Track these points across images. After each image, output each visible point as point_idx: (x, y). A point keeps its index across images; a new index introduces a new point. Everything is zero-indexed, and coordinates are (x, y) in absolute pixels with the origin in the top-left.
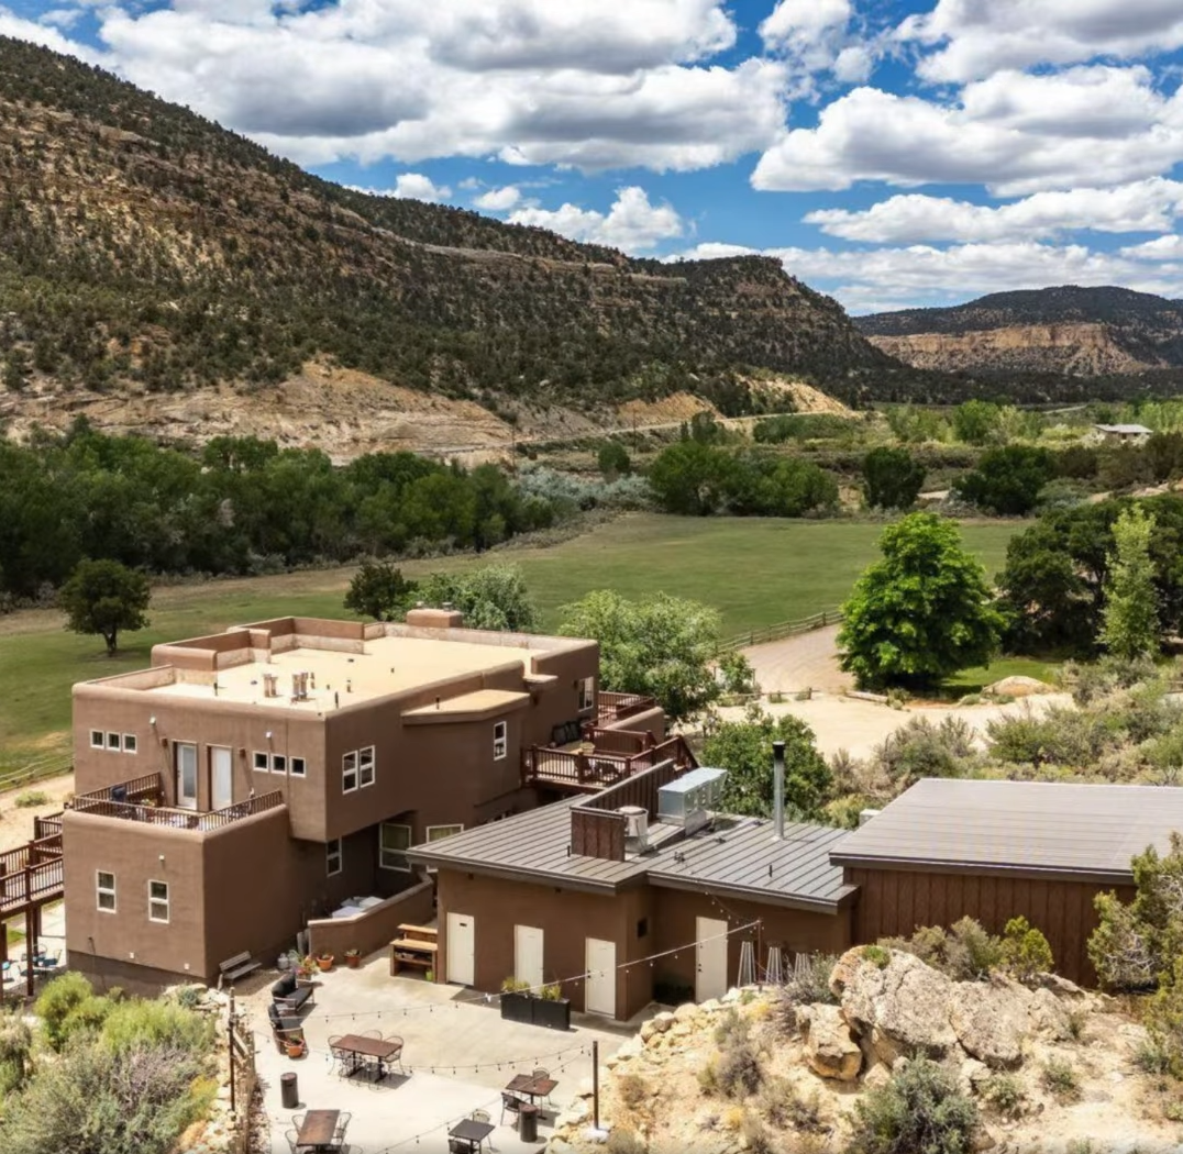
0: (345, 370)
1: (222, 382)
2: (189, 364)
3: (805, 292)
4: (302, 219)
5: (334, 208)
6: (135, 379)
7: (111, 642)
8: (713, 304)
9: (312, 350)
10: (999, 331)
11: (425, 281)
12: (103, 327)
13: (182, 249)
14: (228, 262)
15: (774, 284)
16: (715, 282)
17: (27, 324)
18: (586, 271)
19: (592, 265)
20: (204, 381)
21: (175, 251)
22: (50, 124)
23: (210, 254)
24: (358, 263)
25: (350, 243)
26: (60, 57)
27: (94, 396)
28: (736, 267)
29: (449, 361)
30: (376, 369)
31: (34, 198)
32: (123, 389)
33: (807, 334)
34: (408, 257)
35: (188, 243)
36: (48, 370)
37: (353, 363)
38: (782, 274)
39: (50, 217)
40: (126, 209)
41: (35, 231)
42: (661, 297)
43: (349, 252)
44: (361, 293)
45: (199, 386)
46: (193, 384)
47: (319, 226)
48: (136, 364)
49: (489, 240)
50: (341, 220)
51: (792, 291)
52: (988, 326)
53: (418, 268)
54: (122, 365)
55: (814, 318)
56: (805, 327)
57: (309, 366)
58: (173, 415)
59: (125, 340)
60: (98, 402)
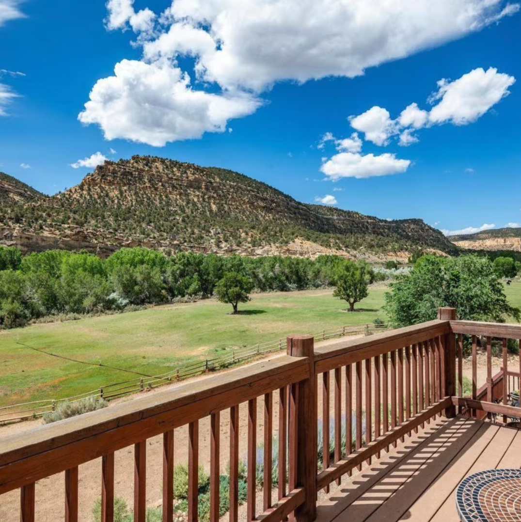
0: (306, 241)
1: (272, 244)
2: (263, 239)
3: (431, 228)
4: (292, 209)
5: (300, 206)
6: (249, 243)
7: (235, 307)
8: (404, 231)
9: (297, 236)
10: (487, 240)
11: (324, 225)
12: (241, 230)
13: (262, 216)
14: (273, 219)
15: (421, 226)
16: (404, 225)
17: (221, 229)
18: (368, 222)
19: (369, 221)
20: (267, 243)
21: (260, 216)
22: (231, 186)
23: (269, 217)
24: (307, 220)
25: (304, 215)
26: (234, 173)
27: (239, 248)
28: (410, 221)
29: (335, 240)
30: (315, 241)
31: (226, 204)
32: (246, 246)
33: (432, 239)
34: (319, 219)
35: (263, 214)
36: (226, 241)
37: (309, 240)
38: (423, 223)
39: (230, 208)
40: (248, 206)
41: (225, 212)
42: (389, 229)
43: (304, 217)
45: (266, 245)
46: (264, 245)
47: (297, 211)
48: (249, 239)
49: (341, 214)
50: (302, 209)
51: (427, 228)
52: (483, 239)
53: (322, 221)
54: (245, 240)
55: (434, 235)
56: (431, 237)
57: (296, 240)
58: (258, 253)
59: (247, 234)
60: (238, 250)
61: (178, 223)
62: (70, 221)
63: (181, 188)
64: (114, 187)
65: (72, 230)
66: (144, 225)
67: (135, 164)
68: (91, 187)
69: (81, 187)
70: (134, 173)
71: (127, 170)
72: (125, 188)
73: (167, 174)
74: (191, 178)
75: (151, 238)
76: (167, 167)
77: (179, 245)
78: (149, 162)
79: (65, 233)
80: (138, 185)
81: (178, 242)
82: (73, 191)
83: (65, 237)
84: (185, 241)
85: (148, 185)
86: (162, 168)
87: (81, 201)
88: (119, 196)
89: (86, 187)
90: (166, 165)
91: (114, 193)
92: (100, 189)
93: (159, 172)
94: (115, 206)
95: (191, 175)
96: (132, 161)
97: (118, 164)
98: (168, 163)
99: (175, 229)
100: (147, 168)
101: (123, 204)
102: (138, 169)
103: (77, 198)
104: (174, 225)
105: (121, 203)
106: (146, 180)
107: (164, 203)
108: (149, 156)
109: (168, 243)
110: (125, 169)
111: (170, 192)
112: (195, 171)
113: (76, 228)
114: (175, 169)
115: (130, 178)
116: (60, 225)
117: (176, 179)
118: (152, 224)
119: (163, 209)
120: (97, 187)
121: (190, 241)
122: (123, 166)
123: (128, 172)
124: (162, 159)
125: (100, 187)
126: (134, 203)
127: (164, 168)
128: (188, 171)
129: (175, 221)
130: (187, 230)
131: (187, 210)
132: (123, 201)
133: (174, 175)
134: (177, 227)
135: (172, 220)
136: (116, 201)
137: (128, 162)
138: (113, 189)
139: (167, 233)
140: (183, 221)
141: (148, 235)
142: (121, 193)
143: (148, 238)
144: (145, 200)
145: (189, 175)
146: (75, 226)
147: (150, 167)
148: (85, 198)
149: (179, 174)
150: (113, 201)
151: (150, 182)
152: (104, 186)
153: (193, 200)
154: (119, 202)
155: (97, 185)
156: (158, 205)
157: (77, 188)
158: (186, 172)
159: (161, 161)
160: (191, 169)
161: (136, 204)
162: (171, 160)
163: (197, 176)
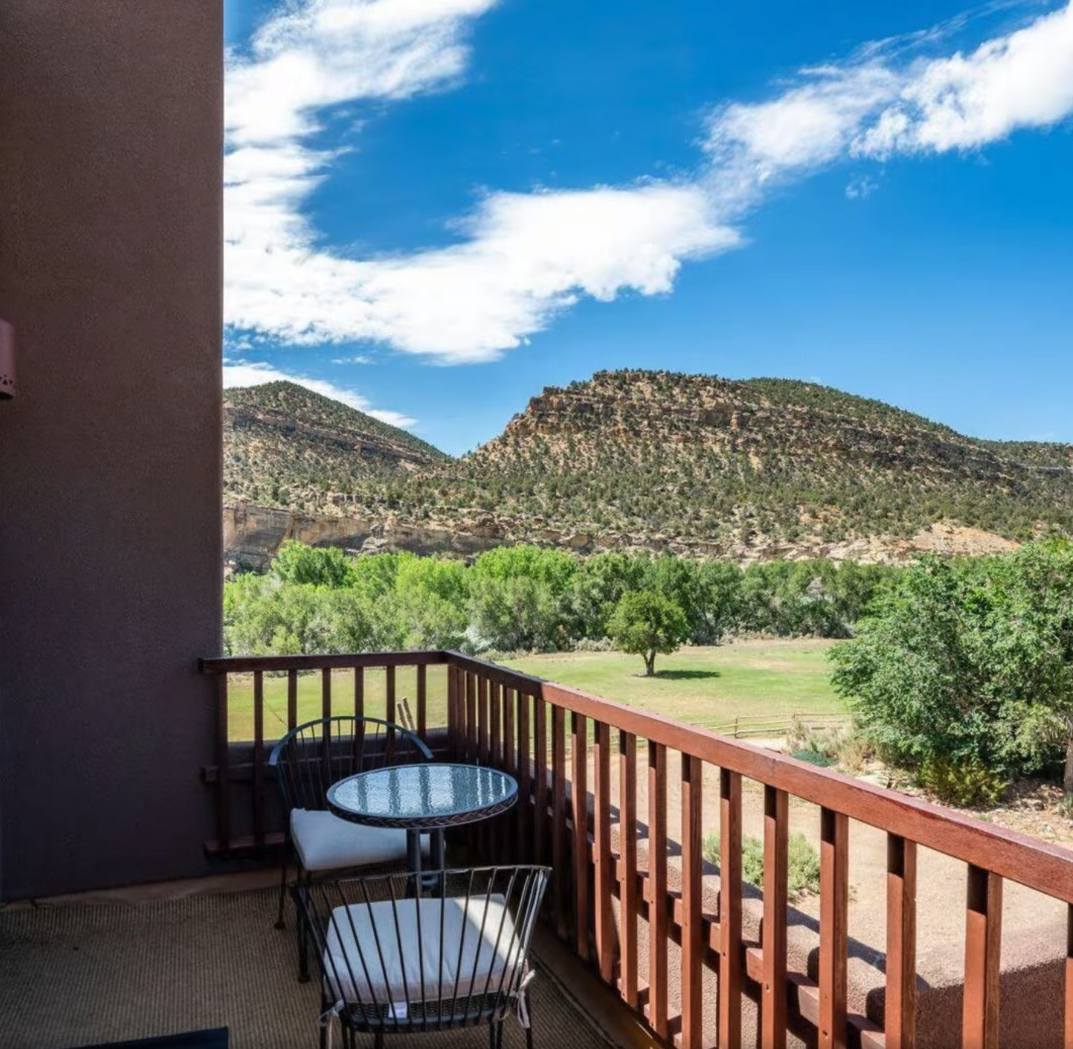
0: (963, 528)
1: (872, 537)
2: (852, 527)
5: (972, 447)
6: (816, 535)
7: (650, 663)
9: (941, 517)
12: (802, 509)
13: (866, 474)
14: (896, 480)
17: (758, 508)
20: (860, 535)
21: (862, 476)
22: (796, 415)
23: (884, 476)
26: (807, 385)
27: (791, 545)
29: (1050, 524)
30: (989, 527)
31: (783, 453)
32: (808, 541)
35: (871, 471)
36: (766, 531)
37: (970, 524)
39: (791, 462)
40: (834, 455)
41: (781, 470)
44: (987, 496)
45: (856, 538)
46: (853, 537)
48: (818, 527)
50: (976, 453)
54: (809, 528)
57: (936, 527)
58: (837, 557)
59: (814, 516)
60: (791, 549)
61: (669, 498)
62: (473, 503)
63: (688, 428)
64: (558, 435)
65: (473, 518)
66: (601, 504)
67: (599, 389)
68: (520, 440)
69: (504, 441)
70: (595, 406)
71: (584, 401)
72: (579, 436)
73: (660, 403)
74: (710, 404)
75: (611, 528)
76: (660, 389)
77: (665, 542)
78: (625, 383)
79: (463, 523)
80: (603, 428)
81: (663, 536)
82: (490, 448)
83: (462, 530)
84: (679, 534)
85: (621, 426)
86: (650, 390)
87: (502, 466)
88: (568, 451)
89: (511, 440)
90: (659, 384)
91: (559, 447)
92: (535, 441)
93: (644, 399)
94: (560, 472)
95: (708, 399)
96: (593, 384)
97: (568, 392)
98: (663, 381)
99: (660, 510)
100: (620, 394)
101: (574, 467)
102: (603, 397)
103: (496, 460)
104: (660, 503)
105: (571, 465)
106: (618, 418)
107: (652, 460)
108: (626, 370)
109: (643, 537)
110: (579, 400)
111: (664, 436)
112: (718, 392)
113: (480, 514)
114: (676, 391)
115: (588, 415)
116: (456, 510)
117: (676, 411)
118: (617, 502)
119: (649, 472)
120: (529, 439)
121: (689, 534)
122: (577, 394)
123: (586, 405)
124: (650, 373)
125: (536, 438)
126: (593, 464)
127: (653, 390)
128: (702, 392)
129: (664, 493)
130: (686, 512)
131: (697, 472)
132: (574, 461)
133: (675, 402)
134: (664, 506)
135: (658, 493)
136: (562, 462)
137: (586, 386)
138: (558, 439)
139: (644, 518)
140: (681, 493)
141: (607, 523)
142: (572, 446)
143: (606, 530)
144: (616, 455)
145: (704, 399)
146: (480, 510)
147: (627, 392)
148: (509, 459)
149: (684, 400)
150: (556, 463)
151: (625, 420)
152: (541, 435)
153: (712, 450)
154: (566, 464)
155: (530, 434)
156: (640, 465)
157: (497, 443)
158: (698, 395)
159: (649, 378)
160: (708, 388)
161: (597, 464)
162: (668, 374)
163: (721, 400)
